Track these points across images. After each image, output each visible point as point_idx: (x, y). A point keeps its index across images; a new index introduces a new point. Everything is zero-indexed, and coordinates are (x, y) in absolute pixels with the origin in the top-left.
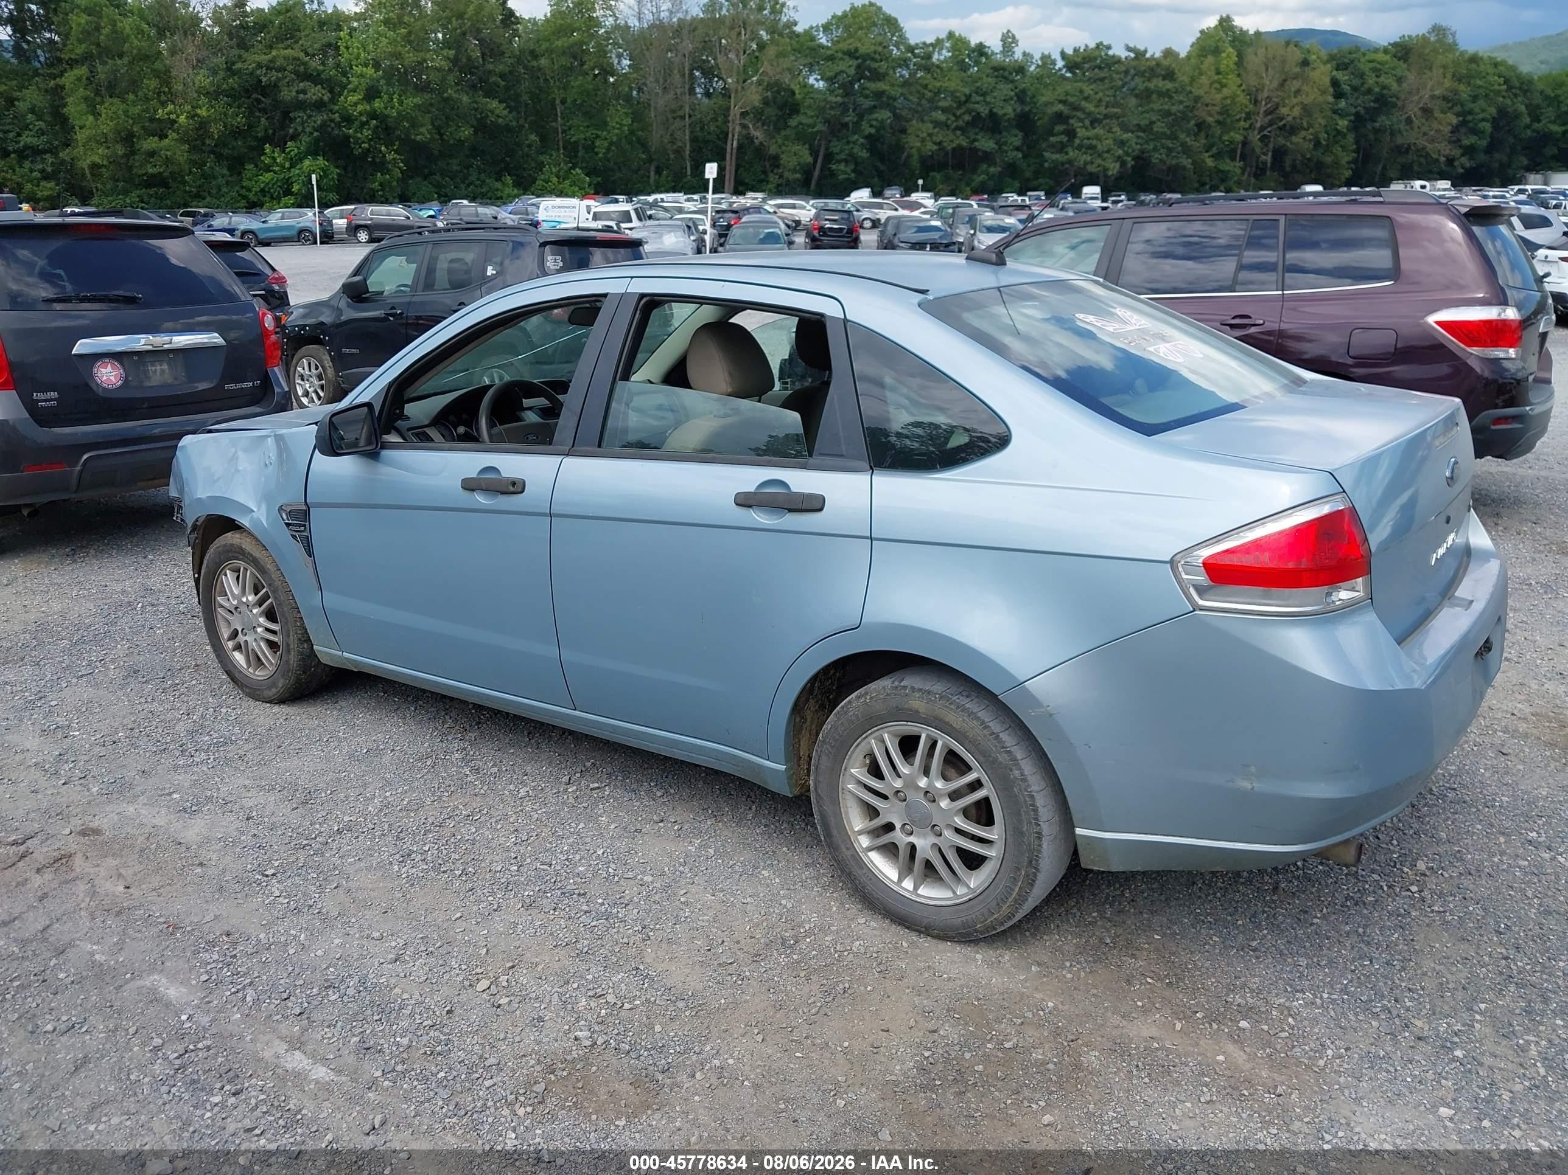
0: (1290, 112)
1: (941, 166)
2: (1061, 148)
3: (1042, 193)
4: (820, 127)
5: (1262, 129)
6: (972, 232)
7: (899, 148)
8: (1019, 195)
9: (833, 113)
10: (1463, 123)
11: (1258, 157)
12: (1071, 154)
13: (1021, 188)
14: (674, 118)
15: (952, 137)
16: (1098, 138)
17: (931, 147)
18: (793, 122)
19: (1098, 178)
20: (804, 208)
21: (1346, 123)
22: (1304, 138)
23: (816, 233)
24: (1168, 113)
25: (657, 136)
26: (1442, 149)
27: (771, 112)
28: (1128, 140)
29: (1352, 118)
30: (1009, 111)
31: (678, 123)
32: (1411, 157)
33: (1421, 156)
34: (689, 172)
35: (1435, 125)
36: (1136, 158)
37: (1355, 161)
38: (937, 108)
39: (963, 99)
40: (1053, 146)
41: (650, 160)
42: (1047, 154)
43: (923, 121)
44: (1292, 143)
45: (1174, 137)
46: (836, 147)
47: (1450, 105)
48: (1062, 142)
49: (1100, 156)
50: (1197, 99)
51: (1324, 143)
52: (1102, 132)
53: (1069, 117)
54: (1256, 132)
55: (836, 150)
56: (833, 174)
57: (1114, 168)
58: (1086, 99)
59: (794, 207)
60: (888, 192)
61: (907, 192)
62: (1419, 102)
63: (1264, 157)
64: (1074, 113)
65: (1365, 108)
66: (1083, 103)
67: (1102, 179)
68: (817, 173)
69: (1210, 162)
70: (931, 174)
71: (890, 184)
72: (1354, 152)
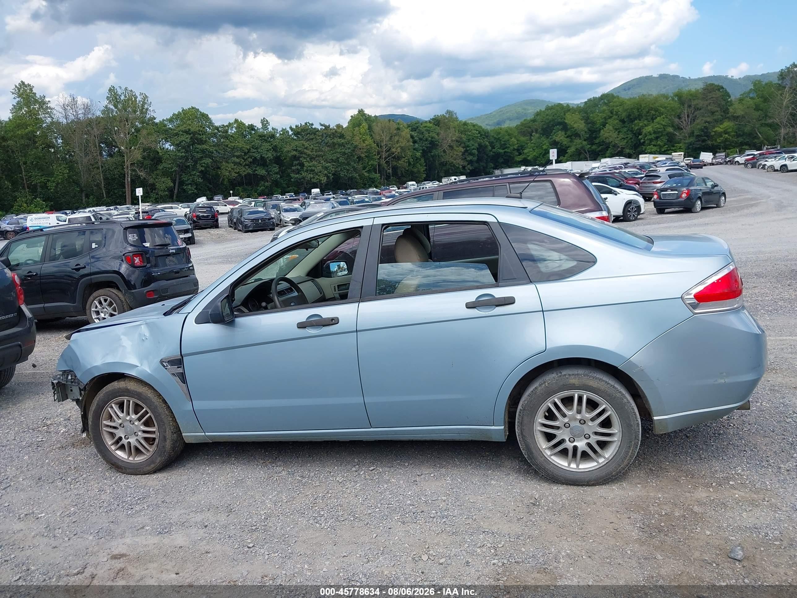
0: (396, 150)
1: (241, 184)
2: (298, 172)
3: (293, 194)
4: (175, 168)
5: (386, 158)
6: (279, 212)
7: (217, 176)
8: (282, 195)
9: (180, 161)
10: (466, 151)
11: (386, 171)
12: (303, 174)
13: (282, 192)
14: (94, 168)
15: (244, 169)
16: (314, 166)
17: (234, 175)
18: (160, 167)
19: (317, 184)
20: (178, 208)
21: (420, 154)
22: (404, 161)
23: (195, 219)
24: (344, 154)
25: (84, 179)
26: (460, 163)
27: (147, 162)
28: (329, 167)
29: (421, 151)
30: (270, 155)
31: (96, 171)
32: (448, 167)
33: (451, 166)
34: (105, 196)
35: (455, 153)
36: (333, 174)
37: (426, 170)
38: (234, 156)
39: (247, 151)
40: (293, 171)
41: (82, 191)
42: (292, 175)
43: (228, 163)
44: (399, 164)
45: (348, 164)
46: (185, 178)
47: (459, 143)
48: (298, 169)
49: (317, 174)
50: (356, 147)
51: (412, 163)
52: (316, 163)
53: (299, 157)
54: (383, 160)
55: (185, 179)
56: (184, 191)
57: (324, 180)
58: (306, 148)
59: (172, 208)
60: (216, 198)
61: (225, 197)
62: (447, 143)
63: (389, 171)
64: (301, 155)
65: (427, 147)
66: (305, 150)
67: (319, 185)
68: (176, 191)
69: (366, 174)
70: (236, 188)
71: (216, 194)
72: (425, 166)
